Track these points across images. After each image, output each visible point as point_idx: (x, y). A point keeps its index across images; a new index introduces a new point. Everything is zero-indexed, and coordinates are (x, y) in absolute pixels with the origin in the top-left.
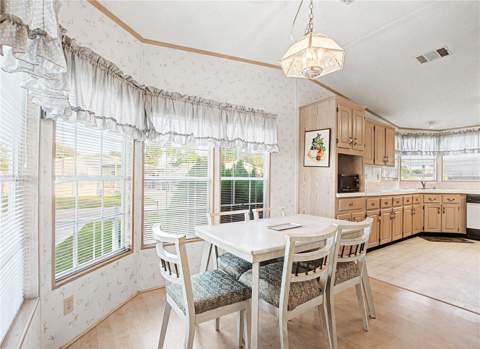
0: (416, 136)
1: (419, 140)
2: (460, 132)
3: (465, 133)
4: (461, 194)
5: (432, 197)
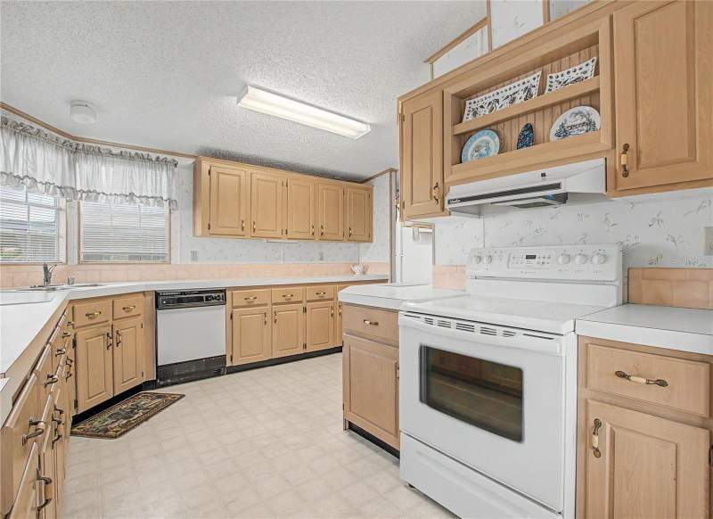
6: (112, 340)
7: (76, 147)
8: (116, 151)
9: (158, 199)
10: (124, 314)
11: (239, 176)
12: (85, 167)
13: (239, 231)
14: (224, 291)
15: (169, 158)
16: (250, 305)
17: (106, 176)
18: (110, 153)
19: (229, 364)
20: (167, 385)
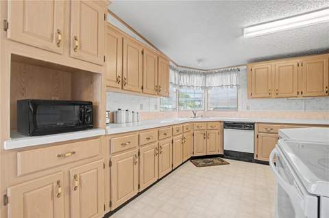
0: (190, 73)
1: (191, 77)
2: (219, 72)
3: (222, 72)
4: (220, 122)
5: (200, 125)
6: (206, 136)
7: (206, 73)
8: (217, 71)
9: (232, 86)
10: (210, 128)
11: (268, 68)
12: (209, 79)
13: (268, 95)
14: (253, 124)
15: (236, 68)
16: (269, 132)
17: (214, 81)
18: (216, 73)
19: (255, 158)
20: (227, 158)
